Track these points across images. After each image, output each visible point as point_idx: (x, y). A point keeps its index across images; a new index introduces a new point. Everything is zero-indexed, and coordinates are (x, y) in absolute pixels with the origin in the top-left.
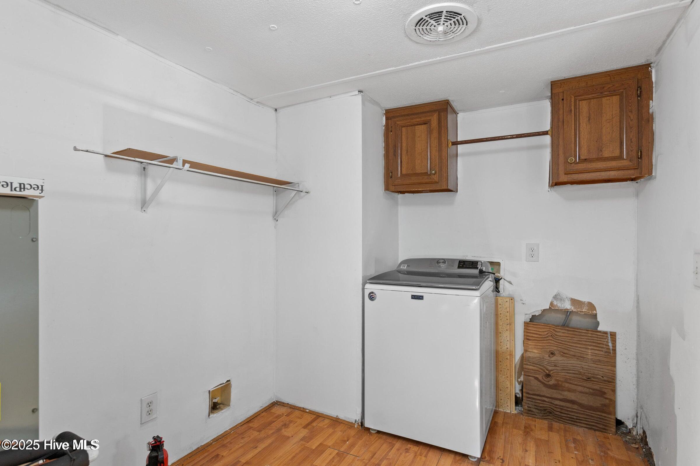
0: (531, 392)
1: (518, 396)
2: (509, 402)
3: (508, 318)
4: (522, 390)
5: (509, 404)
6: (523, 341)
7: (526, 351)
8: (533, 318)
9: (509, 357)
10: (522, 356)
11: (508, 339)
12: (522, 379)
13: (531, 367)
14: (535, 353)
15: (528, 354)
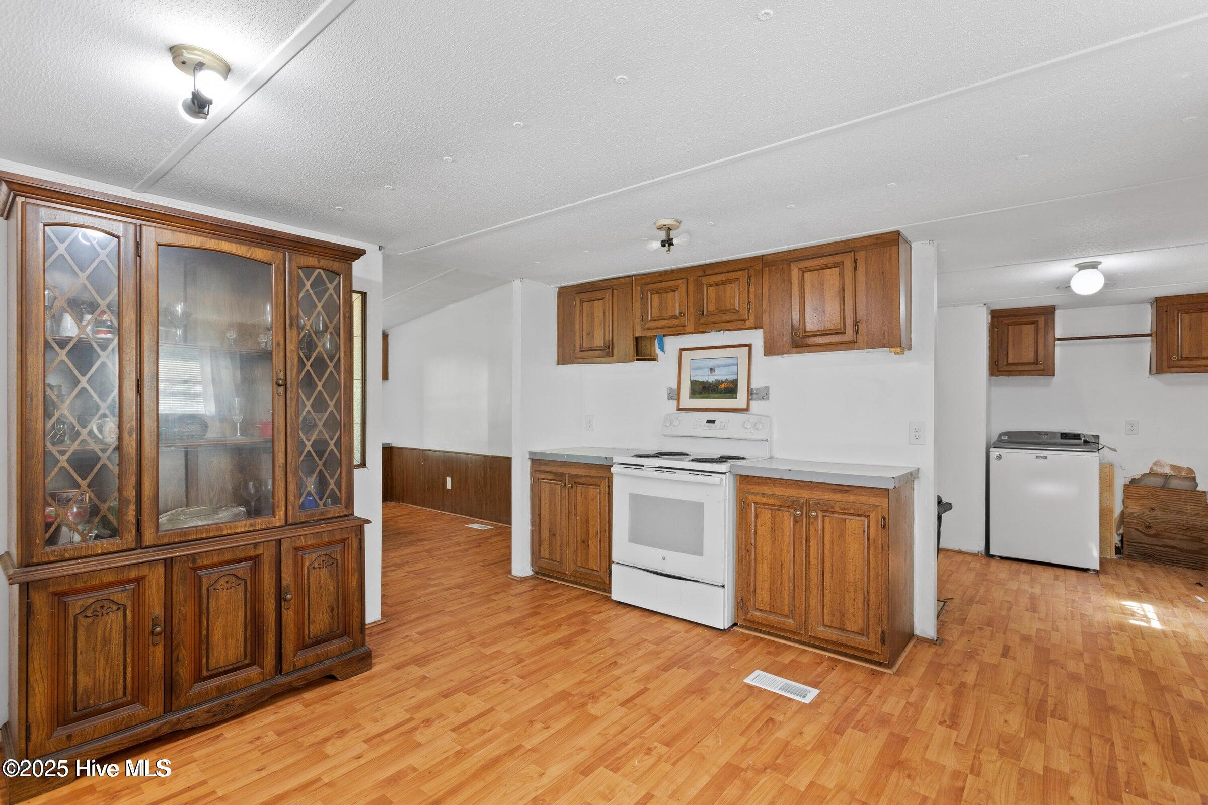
0: (1131, 541)
1: (1117, 546)
2: (1109, 550)
3: (1108, 481)
4: (1122, 541)
5: (1109, 552)
6: (1123, 501)
7: (1126, 507)
8: (1133, 481)
9: (1109, 513)
10: (1122, 513)
11: (1108, 498)
12: (1121, 531)
13: (1131, 521)
14: (1134, 508)
15: (1129, 510)
